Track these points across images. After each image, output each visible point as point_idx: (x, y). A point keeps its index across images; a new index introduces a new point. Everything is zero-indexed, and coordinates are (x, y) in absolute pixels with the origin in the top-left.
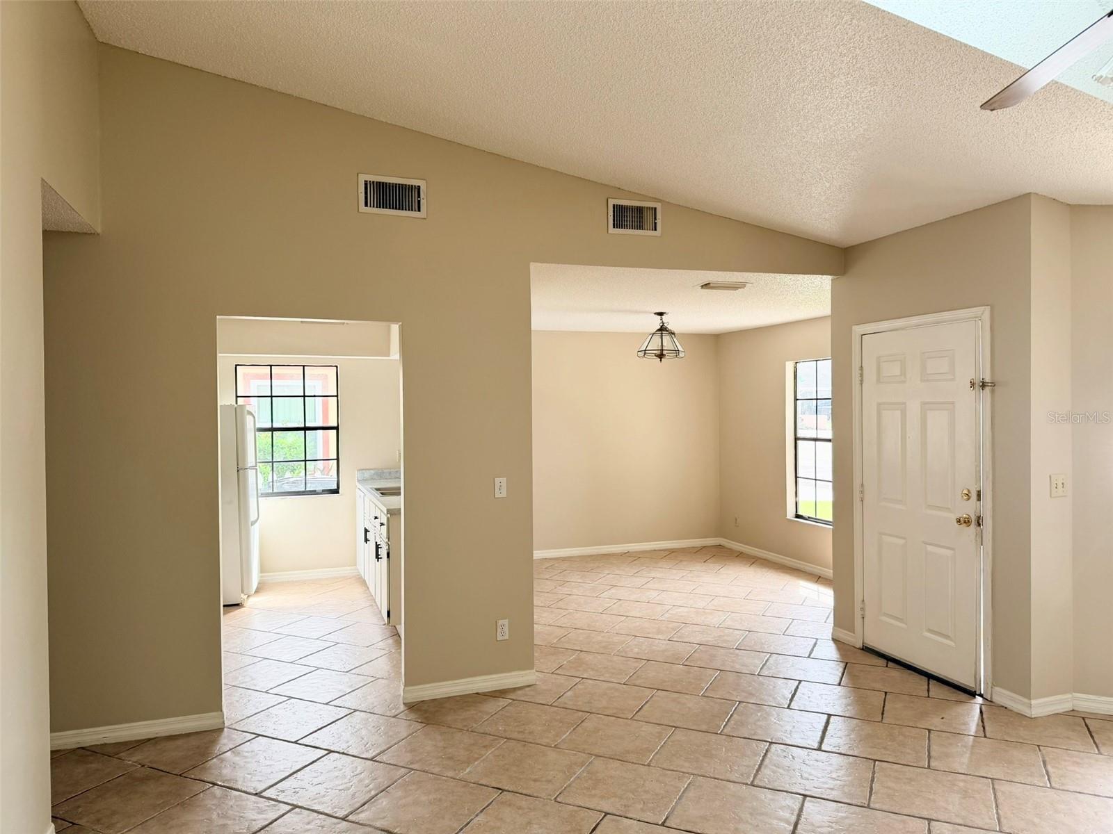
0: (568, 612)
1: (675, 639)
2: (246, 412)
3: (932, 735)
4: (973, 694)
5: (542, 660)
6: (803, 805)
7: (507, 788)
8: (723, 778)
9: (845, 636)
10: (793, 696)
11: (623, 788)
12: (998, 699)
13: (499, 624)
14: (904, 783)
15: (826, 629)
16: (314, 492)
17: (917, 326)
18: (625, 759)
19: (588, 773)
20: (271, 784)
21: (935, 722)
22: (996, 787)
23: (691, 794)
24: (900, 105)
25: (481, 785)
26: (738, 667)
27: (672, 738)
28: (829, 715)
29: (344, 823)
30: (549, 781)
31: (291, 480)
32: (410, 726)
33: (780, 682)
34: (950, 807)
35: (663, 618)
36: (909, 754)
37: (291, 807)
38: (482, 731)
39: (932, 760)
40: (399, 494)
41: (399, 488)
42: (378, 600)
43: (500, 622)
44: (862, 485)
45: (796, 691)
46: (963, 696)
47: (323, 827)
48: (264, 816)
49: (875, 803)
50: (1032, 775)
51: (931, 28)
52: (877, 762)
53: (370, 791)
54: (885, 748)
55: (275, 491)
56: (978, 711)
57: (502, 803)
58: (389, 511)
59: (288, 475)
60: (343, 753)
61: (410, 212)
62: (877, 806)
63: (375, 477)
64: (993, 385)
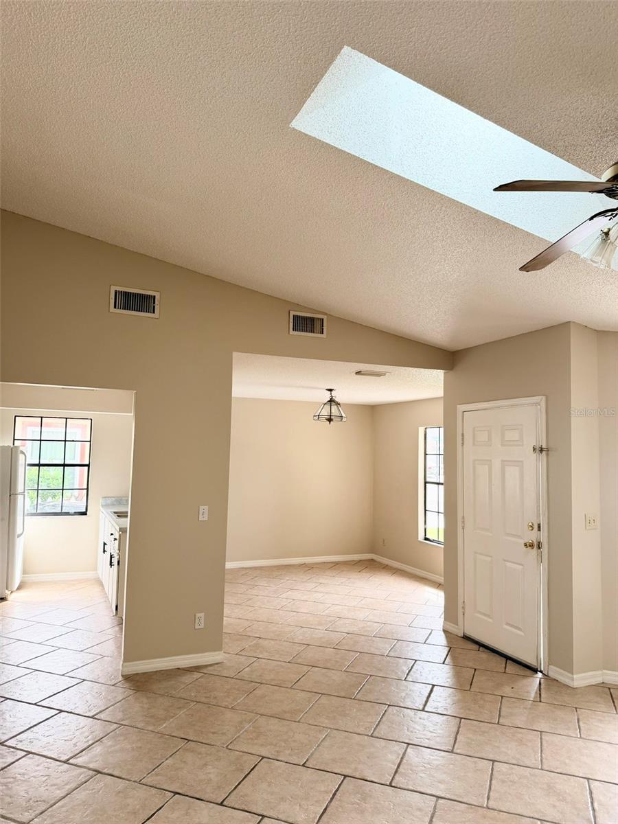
0: (253, 608)
1: (330, 629)
2: (19, 452)
3: (503, 700)
4: (535, 671)
5: (230, 645)
6: (406, 750)
7: (192, 739)
8: (352, 731)
9: (452, 628)
10: (409, 672)
11: (278, 738)
12: (551, 674)
13: (197, 617)
14: (480, 735)
15: (438, 622)
16: (67, 514)
17: (499, 407)
18: (282, 717)
19: (253, 727)
20: (12, 736)
21: (507, 690)
22: (543, 737)
23: (326, 743)
24: (479, 262)
25: (173, 736)
26: (373, 650)
27: (318, 702)
28: (434, 686)
29: (66, 765)
30: (223, 734)
31: (51, 504)
32: (125, 692)
33: (401, 661)
34: (509, 752)
35: (324, 614)
36: (485, 713)
37: (26, 753)
38: (178, 696)
39: (501, 719)
40: (127, 516)
41: (127, 512)
42: (110, 598)
43: (198, 615)
44: (463, 517)
45: (412, 667)
46: (529, 672)
47: (48, 768)
48: (4, 760)
49: (457, 749)
50: (568, 729)
51: (492, 215)
52: (463, 720)
53: (88, 741)
54: (469, 710)
55: (38, 512)
56: (538, 682)
57: (187, 750)
58: (120, 529)
59: (50, 499)
60: (71, 713)
61: (147, 314)
62: (458, 751)
63: (115, 503)
64: (548, 450)
